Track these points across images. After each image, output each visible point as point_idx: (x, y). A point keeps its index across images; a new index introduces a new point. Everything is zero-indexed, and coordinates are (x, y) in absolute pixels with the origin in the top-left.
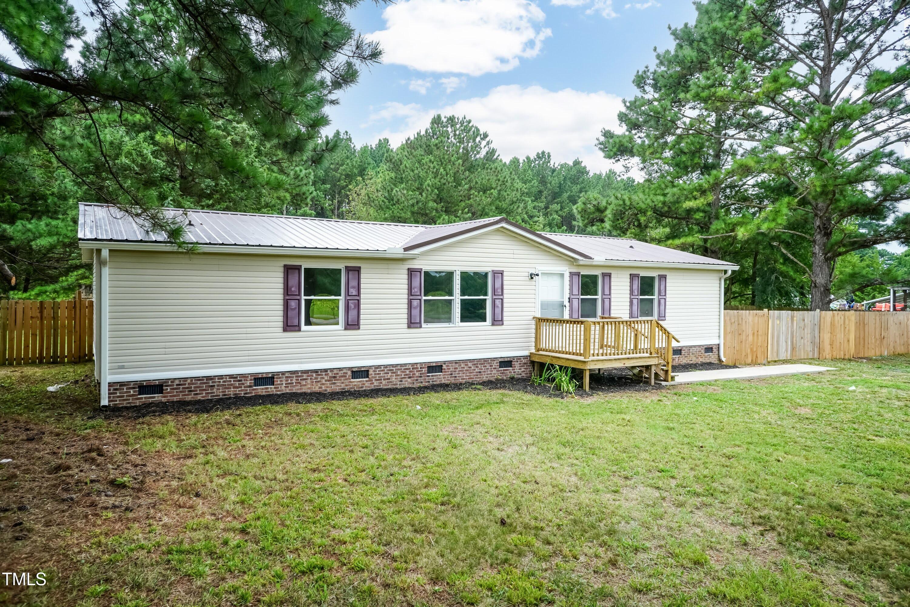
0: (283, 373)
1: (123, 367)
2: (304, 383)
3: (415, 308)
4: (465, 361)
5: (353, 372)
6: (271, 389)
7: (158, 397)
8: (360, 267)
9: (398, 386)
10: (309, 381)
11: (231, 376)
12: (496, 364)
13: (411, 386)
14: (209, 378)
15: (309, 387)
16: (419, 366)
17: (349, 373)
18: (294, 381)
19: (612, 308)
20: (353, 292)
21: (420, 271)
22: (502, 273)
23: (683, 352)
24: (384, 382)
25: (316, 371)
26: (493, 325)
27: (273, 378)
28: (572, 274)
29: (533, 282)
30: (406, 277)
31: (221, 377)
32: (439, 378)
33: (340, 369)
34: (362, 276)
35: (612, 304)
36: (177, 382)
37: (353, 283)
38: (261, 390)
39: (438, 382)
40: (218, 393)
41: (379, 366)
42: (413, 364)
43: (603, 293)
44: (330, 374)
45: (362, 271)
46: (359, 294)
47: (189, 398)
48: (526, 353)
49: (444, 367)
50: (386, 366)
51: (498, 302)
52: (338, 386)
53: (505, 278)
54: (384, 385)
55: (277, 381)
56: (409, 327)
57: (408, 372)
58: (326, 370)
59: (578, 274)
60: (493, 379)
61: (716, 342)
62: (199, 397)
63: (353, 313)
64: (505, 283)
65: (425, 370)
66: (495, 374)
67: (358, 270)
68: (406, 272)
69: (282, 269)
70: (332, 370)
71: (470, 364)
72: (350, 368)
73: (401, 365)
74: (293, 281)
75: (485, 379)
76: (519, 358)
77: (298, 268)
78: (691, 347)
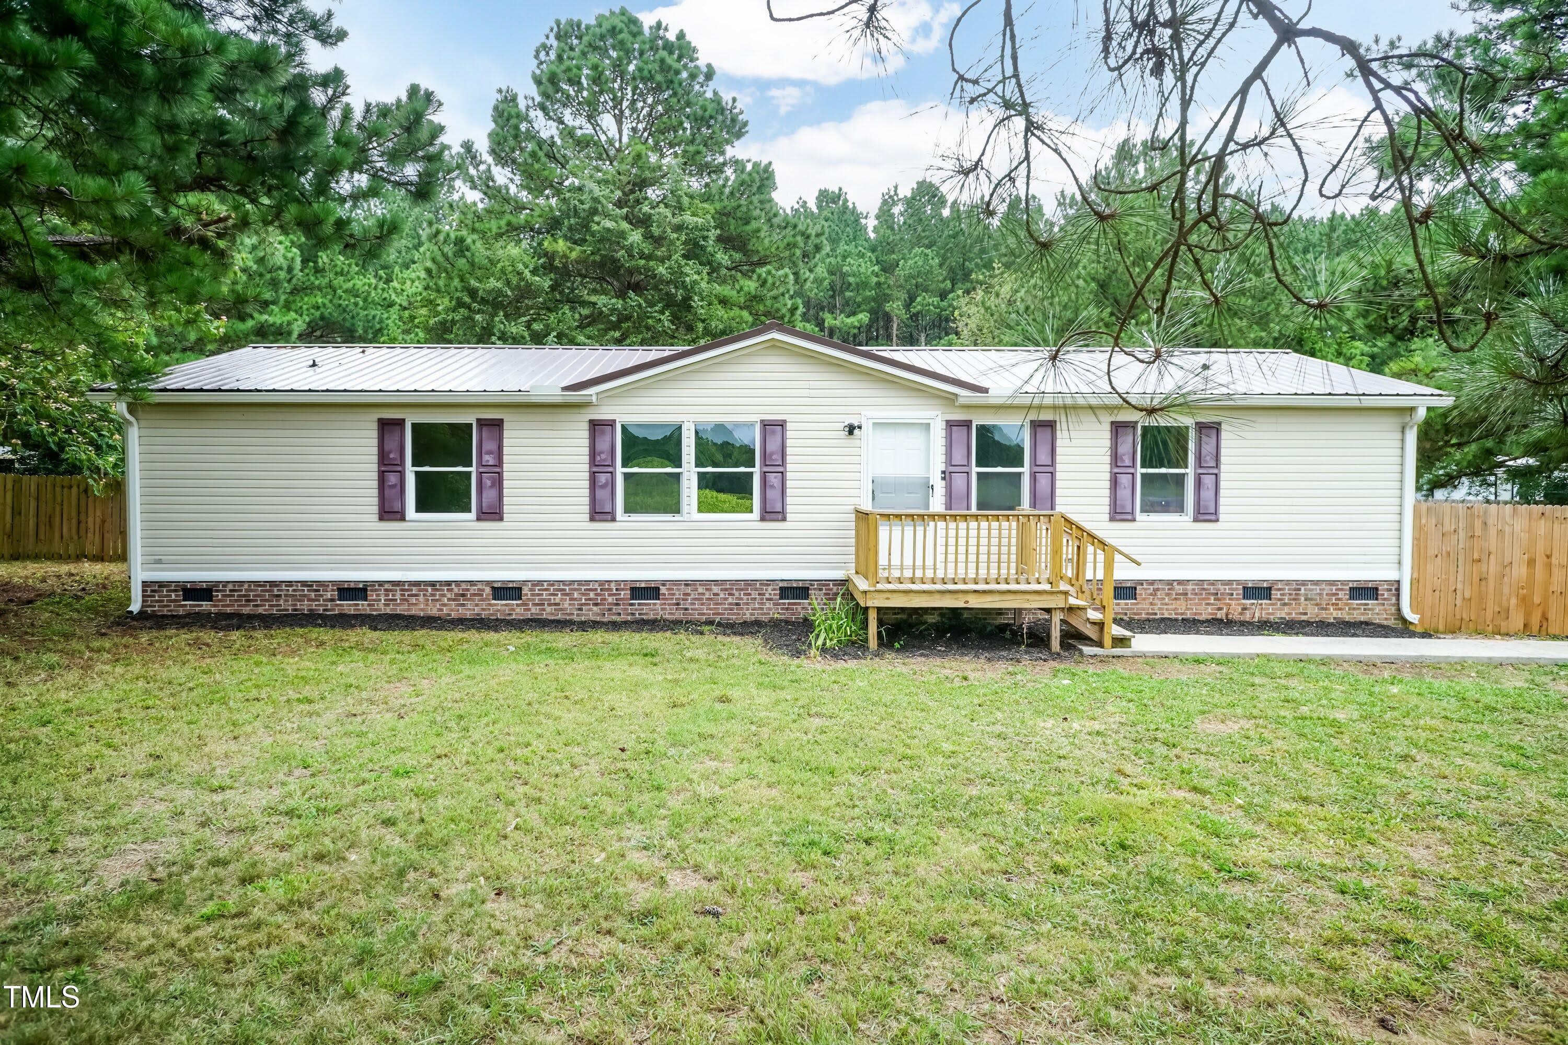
0: (381, 583)
1: (159, 562)
2: (413, 600)
3: (603, 487)
4: (707, 583)
5: (493, 588)
6: (362, 606)
7: (205, 606)
8: (502, 421)
9: (575, 618)
10: (421, 598)
11: (304, 583)
12: (770, 592)
13: (598, 619)
14: (273, 584)
15: (420, 607)
16: (613, 586)
17: (488, 590)
18: (398, 597)
19: (1058, 492)
20: (489, 459)
21: (611, 424)
22: (782, 424)
23: (1276, 594)
24: (548, 609)
25: (433, 584)
26: (763, 519)
27: (365, 590)
28: (950, 424)
29: (853, 441)
30: (586, 434)
31: (289, 583)
32: (652, 609)
33: (472, 583)
34: (506, 434)
35: (1058, 484)
36: (230, 587)
37: (489, 445)
38: (349, 607)
39: (652, 617)
40: (286, 606)
41: (540, 583)
42: (601, 583)
43: (1034, 463)
44: (456, 590)
45: (506, 425)
46: (500, 463)
47: (246, 610)
48: (839, 575)
49: (663, 590)
50: (552, 583)
51: (773, 479)
52: (470, 610)
53: (789, 434)
54: (548, 613)
55: (372, 596)
56: (592, 519)
57: (592, 595)
58: (448, 583)
59: (967, 424)
60: (764, 618)
61: (1392, 575)
62: (260, 610)
63: (490, 495)
64: (789, 442)
65: (623, 594)
66: (773, 610)
67: (497, 425)
68: (586, 426)
69: (375, 426)
70: (458, 583)
71: (716, 589)
72: (488, 583)
73: (580, 582)
74: (391, 444)
75: (748, 617)
76: (823, 584)
77: (400, 423)
78: (1304, 583)
